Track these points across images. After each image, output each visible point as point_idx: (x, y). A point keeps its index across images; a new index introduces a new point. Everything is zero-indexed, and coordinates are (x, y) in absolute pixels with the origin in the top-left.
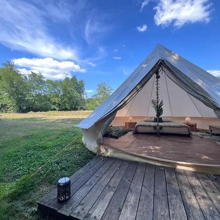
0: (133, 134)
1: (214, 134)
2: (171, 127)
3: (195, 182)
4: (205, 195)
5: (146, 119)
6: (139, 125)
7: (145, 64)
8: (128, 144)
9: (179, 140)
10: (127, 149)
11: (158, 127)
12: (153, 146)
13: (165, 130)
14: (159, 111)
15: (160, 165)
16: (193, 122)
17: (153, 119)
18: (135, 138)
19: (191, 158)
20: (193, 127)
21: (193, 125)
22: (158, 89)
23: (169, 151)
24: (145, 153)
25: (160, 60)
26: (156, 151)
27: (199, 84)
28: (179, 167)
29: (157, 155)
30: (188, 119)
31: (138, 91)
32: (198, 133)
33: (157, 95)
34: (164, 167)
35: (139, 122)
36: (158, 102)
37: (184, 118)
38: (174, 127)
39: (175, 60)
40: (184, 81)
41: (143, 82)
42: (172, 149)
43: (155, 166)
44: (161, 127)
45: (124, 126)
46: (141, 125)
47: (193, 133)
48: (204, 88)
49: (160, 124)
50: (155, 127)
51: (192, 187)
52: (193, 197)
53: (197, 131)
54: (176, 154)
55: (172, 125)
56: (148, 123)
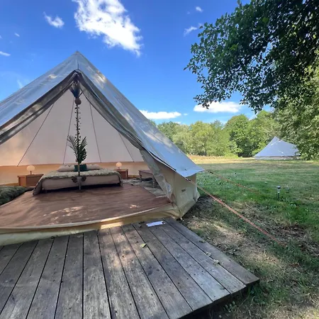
0: (34, 195)
1: (143, 180)
2: (99, 175)
3: (120, 238)
4: (129, 249)
5: (61, 167)
6: (46, 178)
7: (55, 74)
8: (21, 214)
9: (107, 192)
10: (18, 224)
11: (79, 178)
12: (70, 206)
13: (89, 182)
14: (81, 154)
15: (77, 232)
16: (124, 168)
17: (73, 167)
18: (37, 201)
19: (119, 211)
20: (123, 174)
21: (124, 172)
22: (78, 121)
23: (94, 208)
24: (55, 222)
25: (75, 71)
26: (74, 214)
27: (127, 119)
28: (103, 227)
29: (74, 219)
30: (119, 165)
31: (36, 114)
32: (129, 181)
33: (78, 129)
34: (83, 233)
35: (46, 173)
36: (78, 140)
37: (114, 164)
38: (101, 175)
39: (101, 82)
40: (109, 111)
41: (46, 101)
42: (97, 205)
43: (69, 236)
44: (84, 178)
45: (15, 184)
46: (50, 178)
47: (125, 181)
48: (131, 124)
49: (83, 173)
50: (74, 179)
51: (116, 246)
52: (116, 258)
53: (129, 178)
54: (102, 210)
55: (99, 173)
56: (64, 174)
